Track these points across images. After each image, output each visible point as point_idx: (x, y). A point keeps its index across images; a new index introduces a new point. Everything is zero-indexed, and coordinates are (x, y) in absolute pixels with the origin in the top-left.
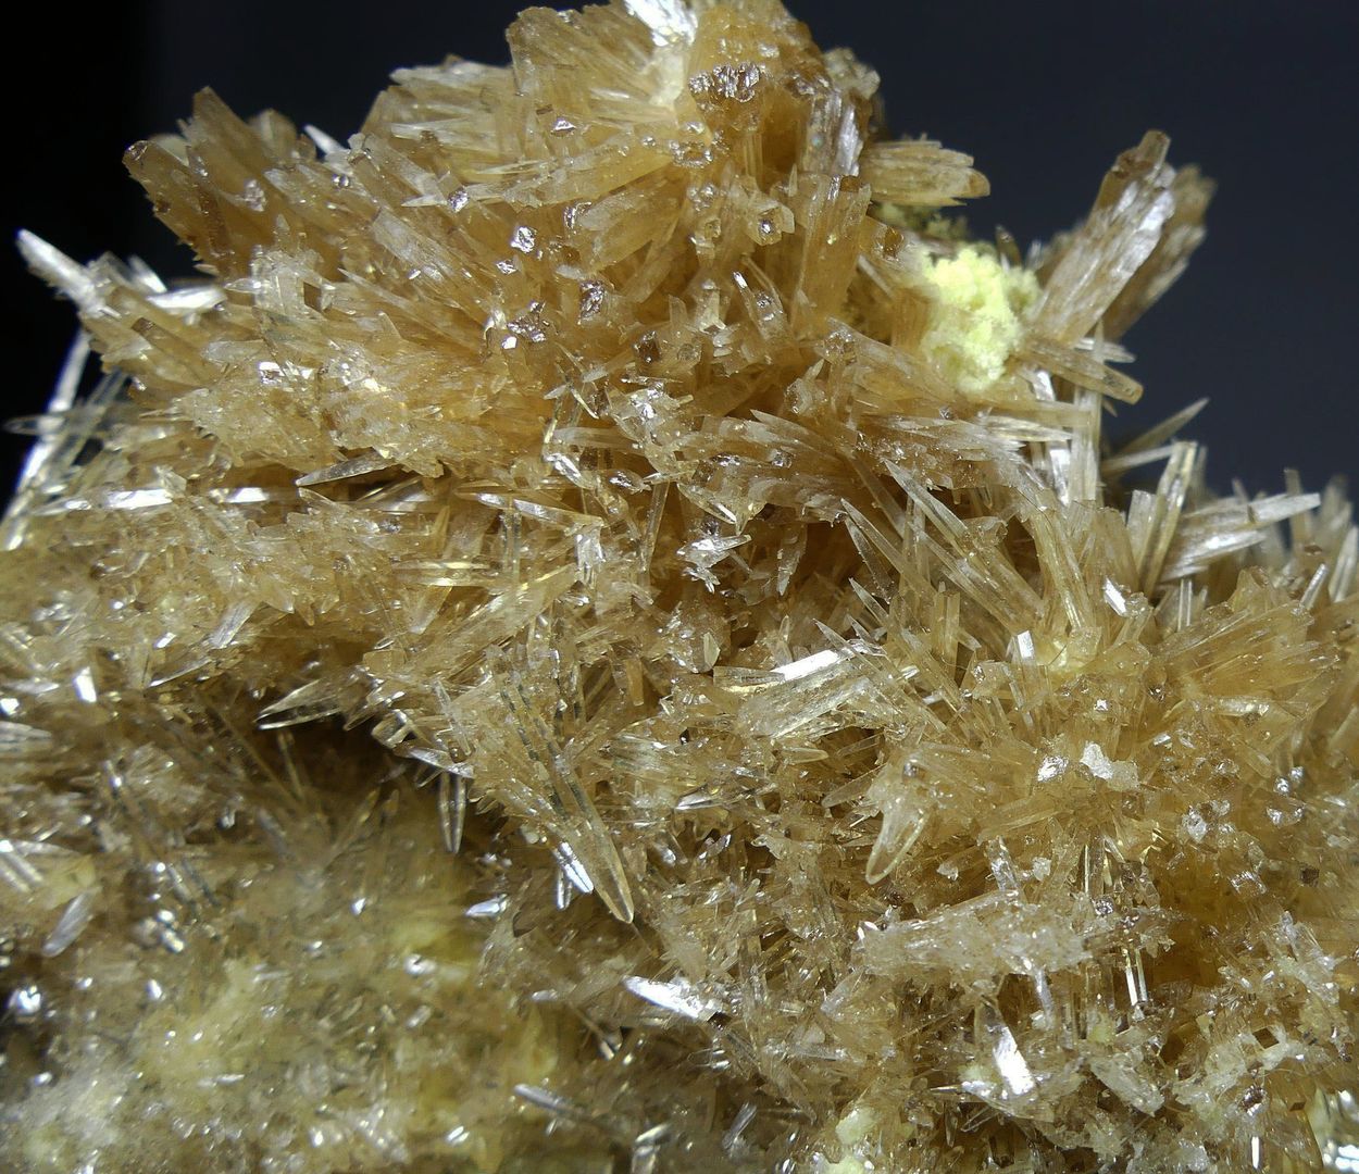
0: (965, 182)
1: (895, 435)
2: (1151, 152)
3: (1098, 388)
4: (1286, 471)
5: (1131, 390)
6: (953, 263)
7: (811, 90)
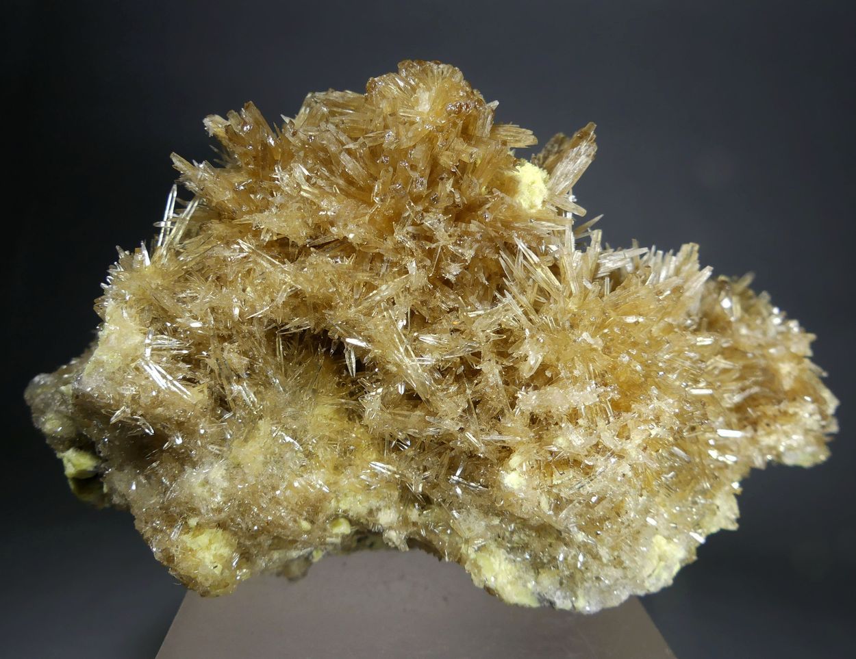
0: (532, 140)
1: (513, 228)
2: (590, 128)
3: (572, 211)
4: (633, 240)
5: (582, 212)
6: (523, 168)
7: (481, 108)
